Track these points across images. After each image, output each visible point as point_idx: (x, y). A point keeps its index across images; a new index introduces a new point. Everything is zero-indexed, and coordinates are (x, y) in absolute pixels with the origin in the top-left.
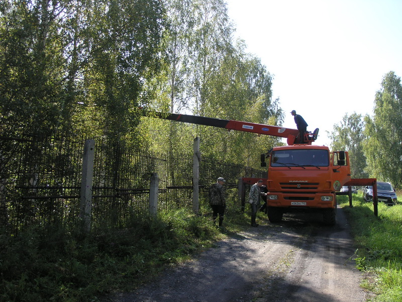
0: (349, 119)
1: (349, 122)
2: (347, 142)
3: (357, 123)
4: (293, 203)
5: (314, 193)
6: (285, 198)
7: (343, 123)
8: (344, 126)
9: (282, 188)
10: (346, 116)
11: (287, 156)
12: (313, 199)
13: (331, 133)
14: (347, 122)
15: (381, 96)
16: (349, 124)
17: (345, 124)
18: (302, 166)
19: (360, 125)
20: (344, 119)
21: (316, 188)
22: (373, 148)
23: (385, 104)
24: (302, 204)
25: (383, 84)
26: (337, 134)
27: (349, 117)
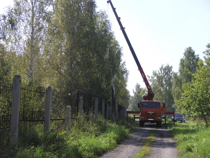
0: (164, 69)
1: (164, 71)
2: (162, 86)
3: (169, 73)
4: (149, 119)
5: (155, 116)
6: (147, 118)
7: (160, 72)
8: (160, 74)
9: (146, 114)
10: (162, 67)
11: (147, 104)
12: (155, 118)
13: (151, 77)
14: (163, 72)
15: (183, 62)
16: (163, 73)
17: (161, 73)
18: (152, 108)
19: (171, 74)
20: (161, 69)
21: (156, 115)
22: (177, 93)
23: (185, 68)
24: (152, 119)
25: (185, 54)
26: (155, 78)
27: (164, 68)
